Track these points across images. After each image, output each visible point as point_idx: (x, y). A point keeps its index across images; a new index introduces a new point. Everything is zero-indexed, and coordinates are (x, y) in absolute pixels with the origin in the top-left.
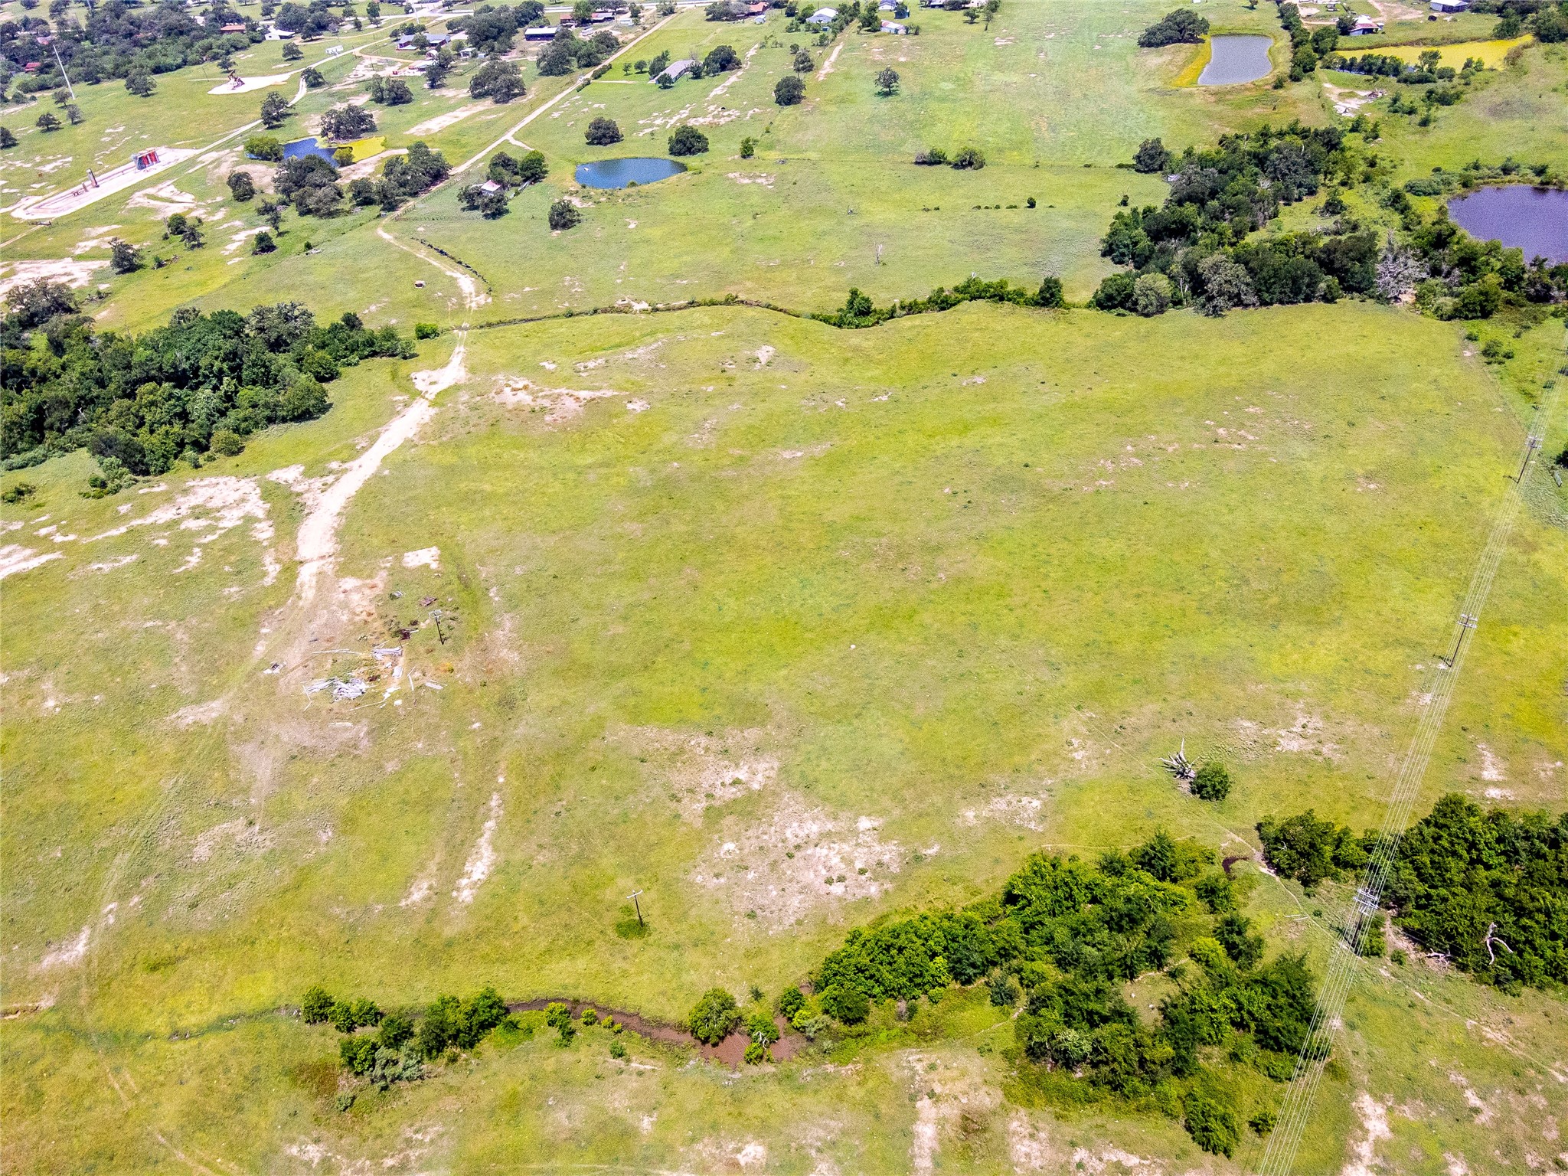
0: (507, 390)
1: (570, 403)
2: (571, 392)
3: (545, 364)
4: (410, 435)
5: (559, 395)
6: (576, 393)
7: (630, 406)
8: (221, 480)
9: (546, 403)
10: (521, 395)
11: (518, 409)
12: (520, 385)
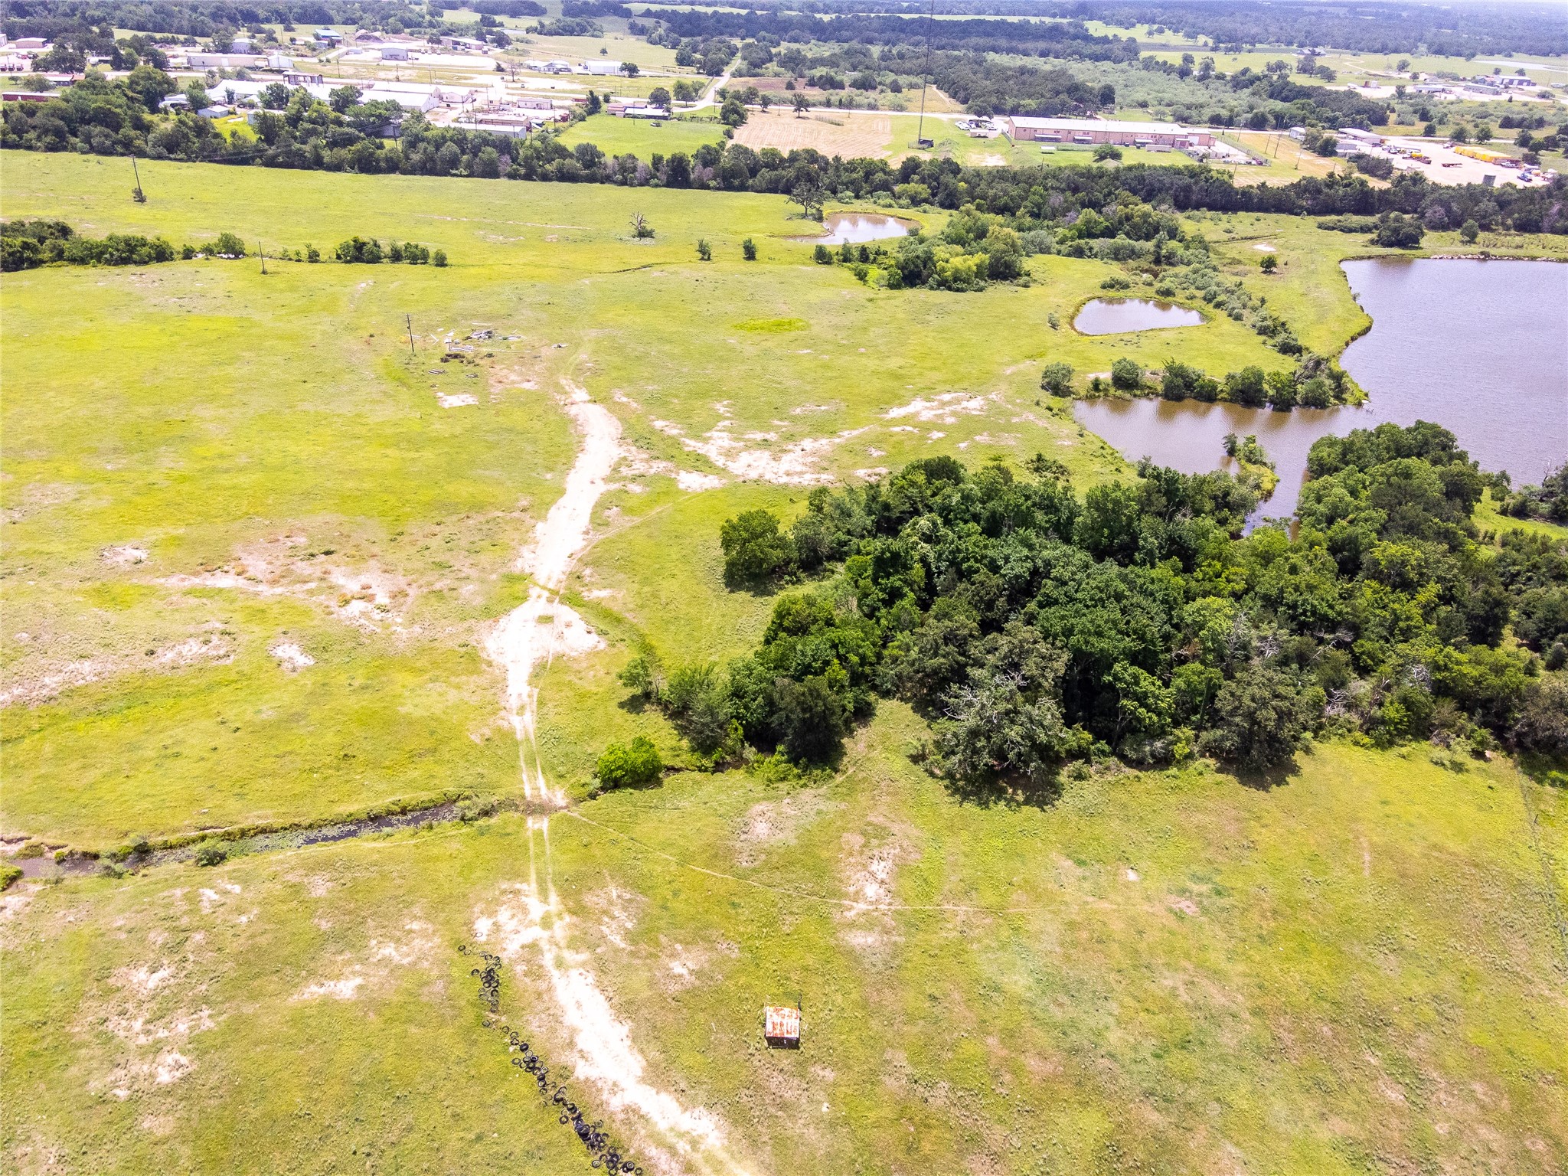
0: (382, 599)
1: (258, 566)
2: (253, 588)
3: (302, 660)
4: (540, 526)
5: (274, 582)
6: (241, 582)
7: (141, 554)
8: (784, 480)
9: (302, 568)
10: (353, 586)
11: (358, 558)
12: (357, 607)
